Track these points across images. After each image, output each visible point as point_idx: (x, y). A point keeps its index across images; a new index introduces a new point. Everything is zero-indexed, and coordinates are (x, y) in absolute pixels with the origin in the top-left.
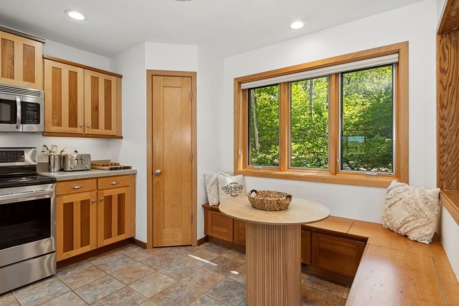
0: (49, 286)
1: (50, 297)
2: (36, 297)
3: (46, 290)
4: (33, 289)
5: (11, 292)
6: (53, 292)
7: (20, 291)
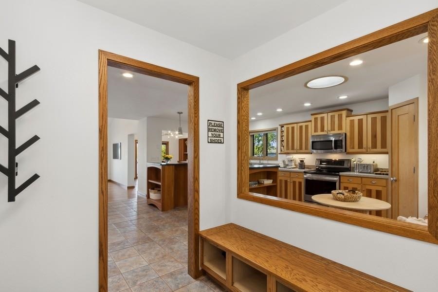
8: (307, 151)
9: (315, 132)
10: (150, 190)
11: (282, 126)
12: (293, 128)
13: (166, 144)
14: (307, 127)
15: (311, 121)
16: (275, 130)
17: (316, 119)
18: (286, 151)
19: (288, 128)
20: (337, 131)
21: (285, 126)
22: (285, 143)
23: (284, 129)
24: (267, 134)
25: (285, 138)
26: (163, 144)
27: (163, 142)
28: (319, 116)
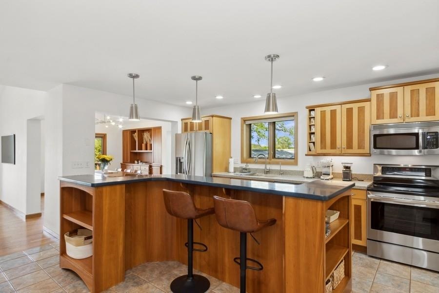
0: (436, 277)
1: (430, 284)
2: (422, 278)
3: (432, 278)
4: (424, 273)
5: (411, 266)
6: (436, 282)
7: (416, 269)
8: (361, 151)
9: (378, 118)
10: (66, 236)
11: (311, 109)
12: (333, 113)
13: (102, 137)
14: (361, 110)
15: (369, 100)
16: (293, 116)
17: (380, 98)
18: (320, 151)
19: (323, 114)
20: (423, 117)
21: (318, 110)
22: (316, 138)
23: (317, 113)
24: (274, 123)
25: (317, 129)
26: (96, 137)
27: (96, 134)
28: (386, 92)
